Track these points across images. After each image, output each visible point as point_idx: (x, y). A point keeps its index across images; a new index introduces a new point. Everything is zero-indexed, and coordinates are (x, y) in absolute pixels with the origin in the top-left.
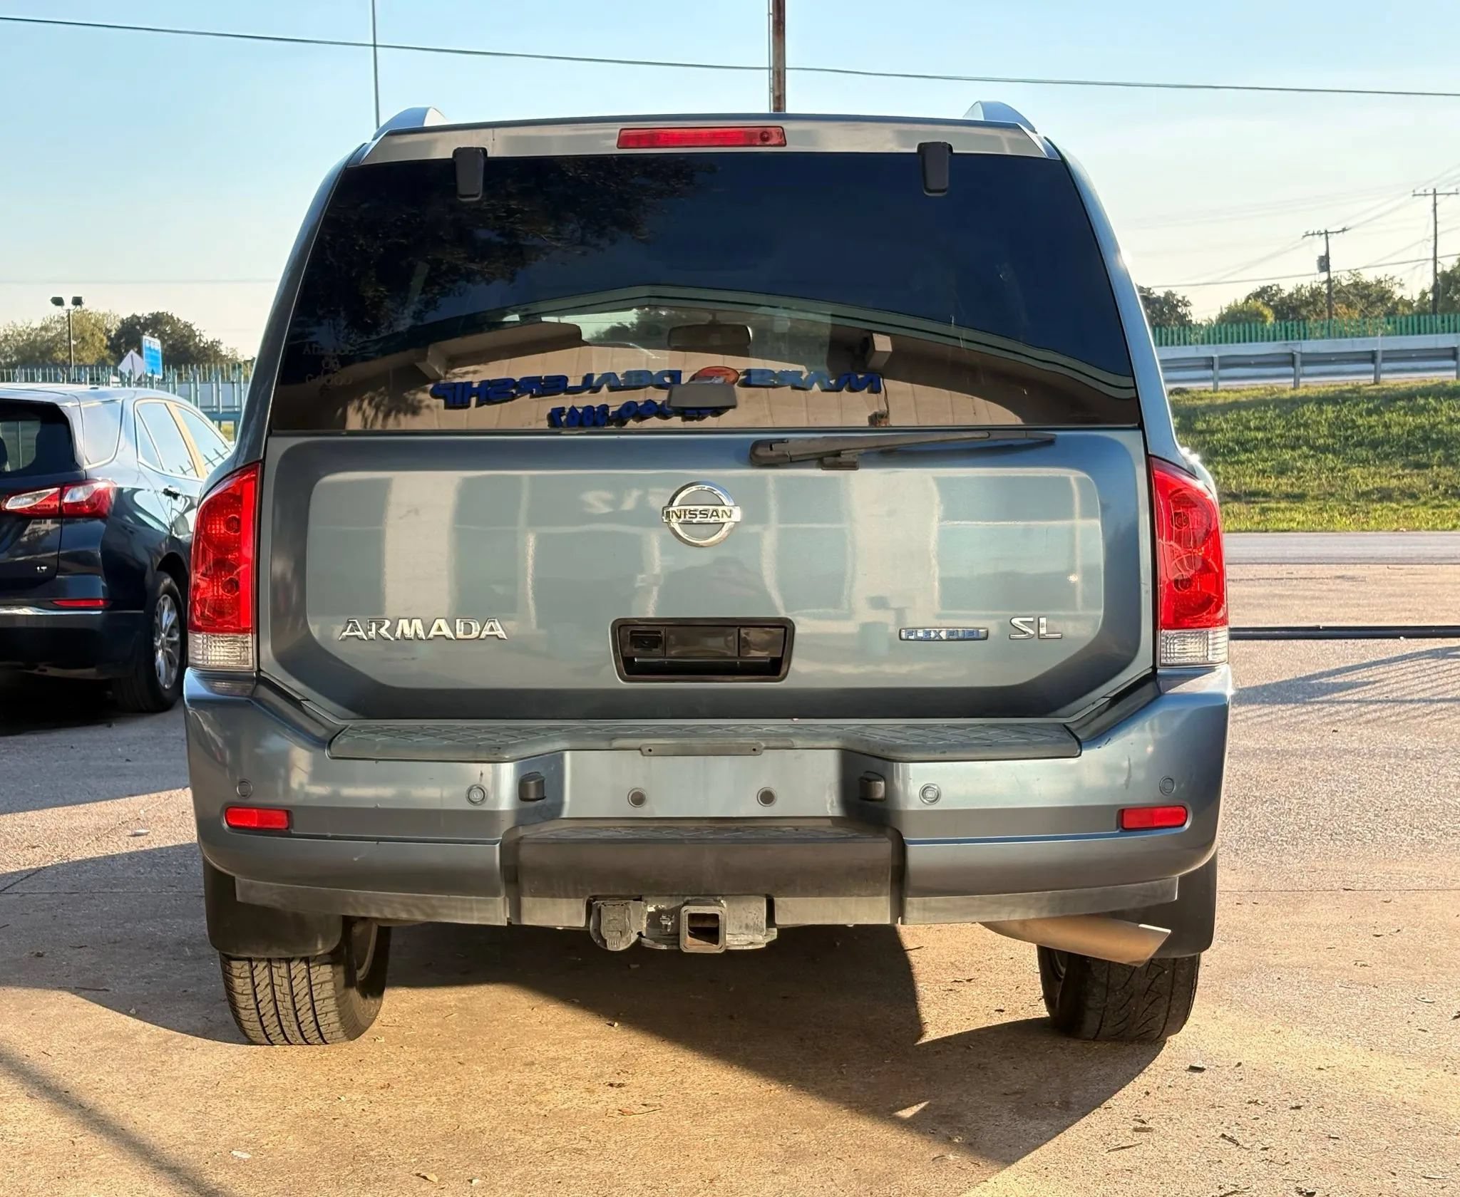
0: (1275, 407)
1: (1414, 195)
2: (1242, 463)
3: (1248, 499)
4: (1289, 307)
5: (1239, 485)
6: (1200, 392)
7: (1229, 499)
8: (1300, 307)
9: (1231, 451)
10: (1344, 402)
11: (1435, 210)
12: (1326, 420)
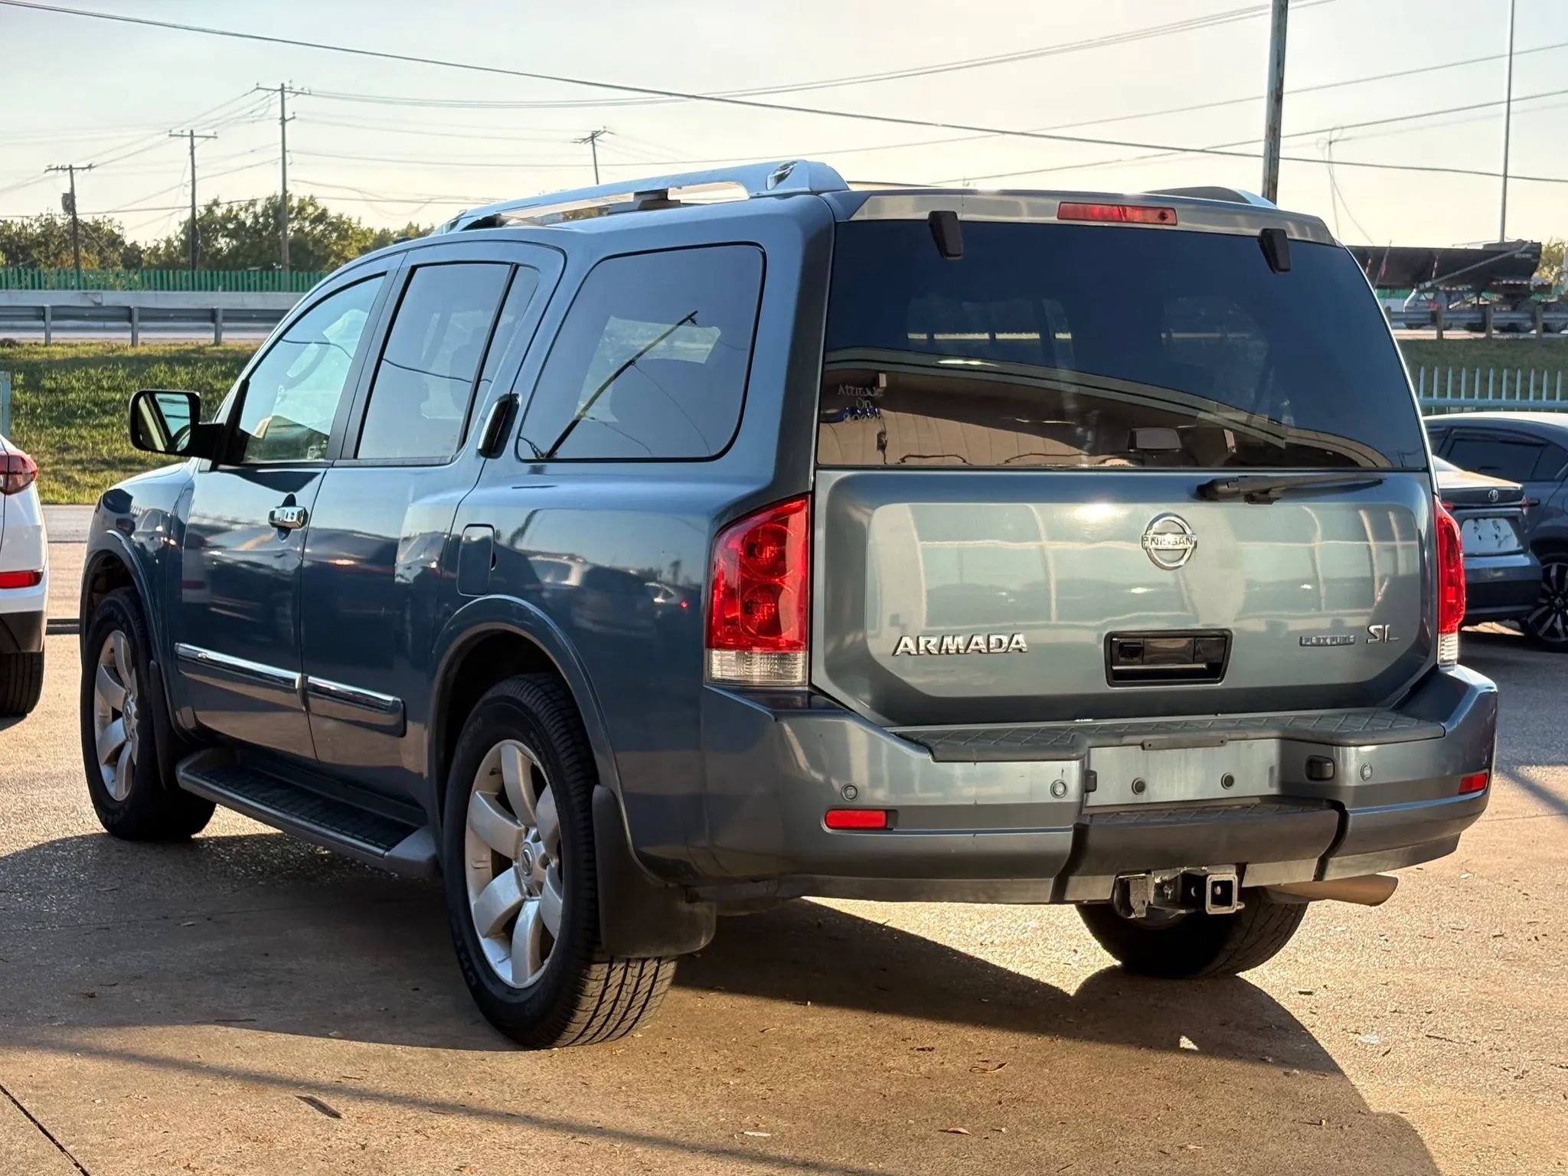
0: (123, 366)
1: (171, 135)
2: (106, 426)
3: (123, 466)
4: (18, 247)
5: (110, 452)
6: (31, 345)
7: (103, 467)
8: (31, 247)
9: (90, 413)
10: (196, 364)
11: (192, 153)
12: (181, 382)
